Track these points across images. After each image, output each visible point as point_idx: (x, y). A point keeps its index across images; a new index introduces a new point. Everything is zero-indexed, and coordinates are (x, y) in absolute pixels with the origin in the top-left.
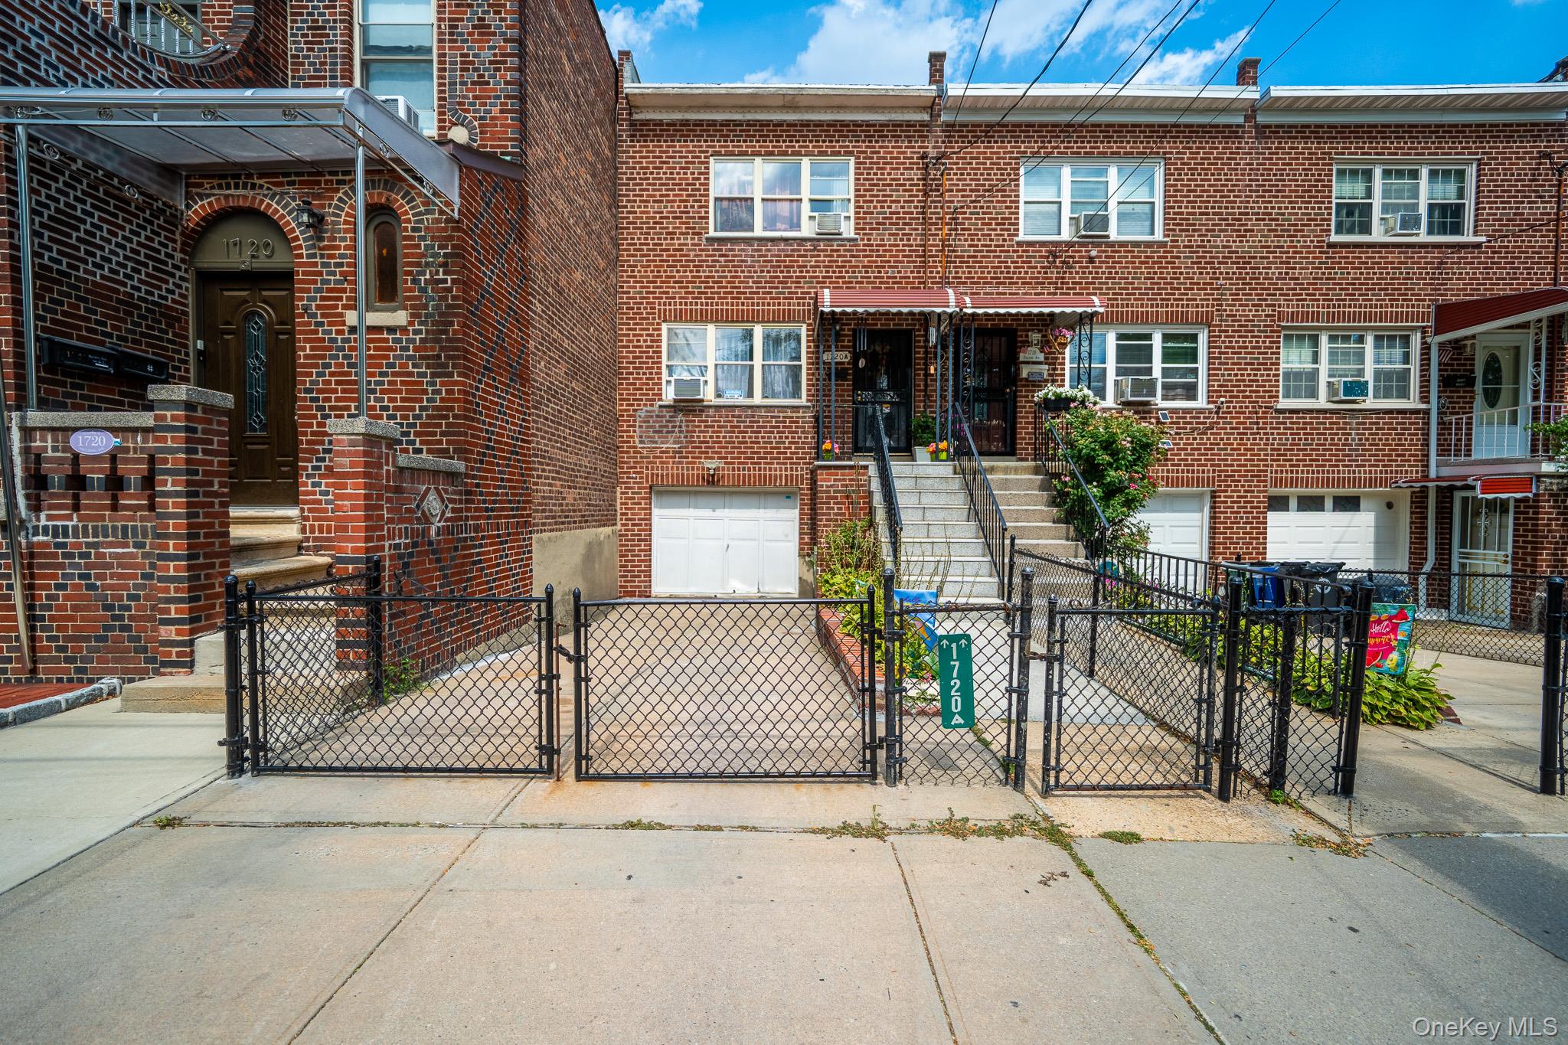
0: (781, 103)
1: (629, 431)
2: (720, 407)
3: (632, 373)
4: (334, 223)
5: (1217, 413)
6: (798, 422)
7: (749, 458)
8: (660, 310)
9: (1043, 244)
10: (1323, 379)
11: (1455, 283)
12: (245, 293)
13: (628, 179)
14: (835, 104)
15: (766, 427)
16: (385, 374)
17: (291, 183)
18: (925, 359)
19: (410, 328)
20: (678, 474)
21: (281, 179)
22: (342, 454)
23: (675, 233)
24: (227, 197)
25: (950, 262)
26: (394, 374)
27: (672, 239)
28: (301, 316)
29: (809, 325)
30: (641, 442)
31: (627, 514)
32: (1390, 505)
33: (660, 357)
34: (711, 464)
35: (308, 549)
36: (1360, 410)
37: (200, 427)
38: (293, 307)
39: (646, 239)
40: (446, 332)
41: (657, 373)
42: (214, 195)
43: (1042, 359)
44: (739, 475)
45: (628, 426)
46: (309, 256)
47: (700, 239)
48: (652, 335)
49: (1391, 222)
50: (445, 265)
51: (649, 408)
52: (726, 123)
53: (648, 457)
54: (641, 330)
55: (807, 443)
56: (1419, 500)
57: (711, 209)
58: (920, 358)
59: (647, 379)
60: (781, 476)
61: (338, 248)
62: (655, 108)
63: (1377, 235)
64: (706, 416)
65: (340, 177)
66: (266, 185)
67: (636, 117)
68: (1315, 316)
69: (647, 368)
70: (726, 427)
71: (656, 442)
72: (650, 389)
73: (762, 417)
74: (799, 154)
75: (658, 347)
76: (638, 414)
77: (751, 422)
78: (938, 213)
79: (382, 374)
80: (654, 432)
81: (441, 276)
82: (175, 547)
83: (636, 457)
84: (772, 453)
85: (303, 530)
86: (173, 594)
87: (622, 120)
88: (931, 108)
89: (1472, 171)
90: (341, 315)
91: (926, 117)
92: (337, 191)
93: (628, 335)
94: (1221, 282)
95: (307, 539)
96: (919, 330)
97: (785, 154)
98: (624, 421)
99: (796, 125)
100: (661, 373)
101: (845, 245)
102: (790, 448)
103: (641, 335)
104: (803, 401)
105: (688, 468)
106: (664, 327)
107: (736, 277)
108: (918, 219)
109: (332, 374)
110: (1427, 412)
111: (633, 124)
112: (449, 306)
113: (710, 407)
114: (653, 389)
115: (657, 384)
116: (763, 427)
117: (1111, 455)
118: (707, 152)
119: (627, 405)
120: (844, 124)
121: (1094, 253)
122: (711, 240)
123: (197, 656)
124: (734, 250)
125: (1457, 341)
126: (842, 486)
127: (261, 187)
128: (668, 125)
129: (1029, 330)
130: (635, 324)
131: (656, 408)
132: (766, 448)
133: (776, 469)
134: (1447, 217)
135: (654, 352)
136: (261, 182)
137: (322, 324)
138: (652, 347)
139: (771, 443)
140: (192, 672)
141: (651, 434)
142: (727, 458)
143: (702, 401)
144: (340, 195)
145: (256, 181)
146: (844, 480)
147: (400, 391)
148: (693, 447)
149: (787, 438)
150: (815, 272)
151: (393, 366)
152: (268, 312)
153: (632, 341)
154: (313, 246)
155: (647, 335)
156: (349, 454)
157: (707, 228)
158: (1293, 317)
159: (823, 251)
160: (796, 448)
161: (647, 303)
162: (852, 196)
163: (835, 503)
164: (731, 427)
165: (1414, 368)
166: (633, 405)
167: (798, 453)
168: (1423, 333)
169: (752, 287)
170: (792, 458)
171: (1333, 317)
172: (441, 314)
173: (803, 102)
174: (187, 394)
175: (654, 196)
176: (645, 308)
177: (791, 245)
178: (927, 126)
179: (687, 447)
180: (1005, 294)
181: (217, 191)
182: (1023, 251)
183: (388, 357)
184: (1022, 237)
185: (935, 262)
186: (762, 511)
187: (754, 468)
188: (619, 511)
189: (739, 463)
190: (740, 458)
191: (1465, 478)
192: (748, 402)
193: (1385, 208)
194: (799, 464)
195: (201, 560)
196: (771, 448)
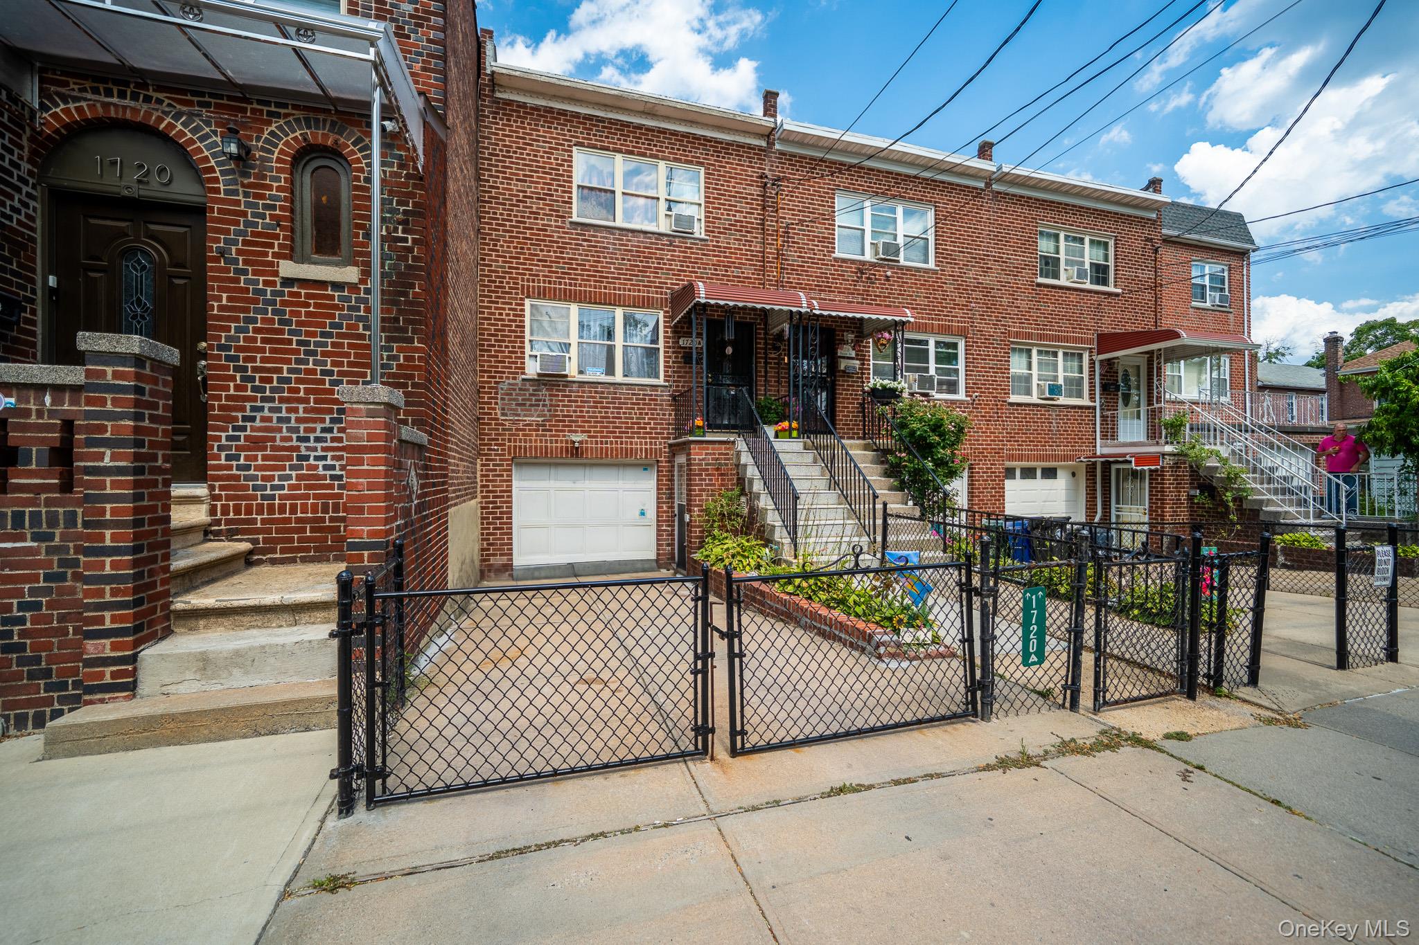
0: (641, 109)
1: (491, 403)
2: (584, 382)
3: (494, 346)
4: (263, 159)
5: (972, 404)
6: (656, 400)
7: (611, 432)
8: (523, 286)
9: (853, 262)
10: (1035, 381)
11: (1106, 320)
12: (123, 224)
13: (490, 154)
14: (690, 118)
15: (627, 404)
16: (330, 335)
17: (207, 105)
18: (765, 349)
19: (362, 287)
20: (541, 447)
21: (189, 97)
22: (358, 425)
23: (539, 214)
24: (106, 106)
25: (784, 269)
26: (339, 335)
27: (536, 219)
28: (217, 260)
29: (666, 312)
30: (503, 414)
31: (488, 486)
32: (1074, 474)
33: (523, 332)
34: (577, 438)
35: (218, 533)
36: (1058, 406)
37: (147, 388)
38: (204, 248)
39: (509, 215)
40: (405, 294)
41: (520, 347)
42: (85, 99)
43: (854, 355)
44: (602, 448)
45: (489, 398)
46: (227, 192)
47: (563, 222)
48: (515, 310)
49: (1071, 272)
50: (405, 223)
51: (511, 381)
52: (589, 118)
53: (511, 430)
54: (503, 303)
55: (665, 420)
56: (1091, 469)
57: (574, 195)
58: (761, 348)
59: (509, 352)
60: (641, 449)
61: (270, 188)
62: (519, 90)
63: (1063, 281)
64: (570, 391)
65: (273, 109)
66: (167, 101)
67: (498, 95)
68: (1029, 336)
69: (509, 342)
70: (589, 402)
71: (519, 415)
72: (513, 363)
73: (623, 394)
74: (656, 157)
75: (521, 321)
76: (500, 386)
77: (613, 398)
78: (773, 226)
79: (323, 335)
80: (517, 405)
81: (400, 234)
82: (114, 538)
83: (498, 429)
84: (633, 428)
85: (213, 511)
86: (108, 598)
87: (485, 95)
88: (768, 136)
89: (1111, 243)
90: (271, 264)
91: (764, 144)
92: (269, 123)
93: (490, 308)
94: (973, 305)
95: (218, 522)
96: (760, 324)
97: (644, 155)
98: (485, 393)
99: (653, 131)
100: (524, 348)
101: (697, 244)
102: (650, 424)
103: (504, 309)
104: (661, 381)
105: (551, 440)
106: (527, 302)
107: (599, 262)
108: (758, 229)
109: (256, 330)
110: (1094, 408)
111: (497, 101)
112: (408, 267)
113: (574, 382)
114: (517, 363)
115: (520, 358)
116: (624, 403)
117: (940, 436)
118: (571, 141)
119: (489, 377)
120: (696, 137)
121: (889, 273)
122: (576, 224)
123: (142, 675)
124: (596, 236)
125: (1109, 360)
126: (713, 459)
127: (159, 102)
128: (532, 108)
129: (844, 331)
130: (497, 297)
131: (519, 381)
132: (627, 423)
133: (638, 443)
134: (1100, 273)
135: (517, 326)
136: (161, 96)
137: (245, 272)
138: (515, 321)
139: (632, 418)
140: (134, 696)
141: (514, 406)
142: (590, 432)
143: (566, 376)
144: (273, 128)
145: (151, 93)
146: (714, 454)
147: (347, 355)
148: (556, 421)
149: (647, 414)
150: (671, 265)
151: (340, 326)
152: (157, 251)
153: (494, 314)
154: (234, 182)
155: (510, 309)
156: (367, 425)
157: (571, 213)
158: (1017, 335)
159: (677, 247)
160: (655, 424)
161: (510, 278)
162: (702, 202)
163: (706, 475)
164: (594, 402)
165: (1086, 375)
166: (495, 377)
167: (656, 429)
168: (1091, 352)
169: (613, 273)
170: (651, 433)
171: (1041, 337)
172: (399, 275)
173: (662, 111)
174: (140, 347)
175: (517, 175)
176: (508, 283)
177: (650, 238)
178: (764, 151)
179: (551, 421)
180: (825, 299)
181: (89, 96)
182: (839, 266)
183: (333, 316)
184: (837, 254)
185: (771, 267)
186: (620, 482)
187: (616, 442)
188: (479, 484)
189: (602, 437)
190: (602, 432)
191: (1124, 455)
192: (609, 379)
193: (1068, 262)
194: (658, 438)
195: (145, 554)
196: (632, 423)
